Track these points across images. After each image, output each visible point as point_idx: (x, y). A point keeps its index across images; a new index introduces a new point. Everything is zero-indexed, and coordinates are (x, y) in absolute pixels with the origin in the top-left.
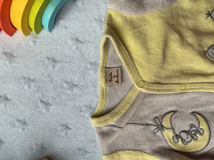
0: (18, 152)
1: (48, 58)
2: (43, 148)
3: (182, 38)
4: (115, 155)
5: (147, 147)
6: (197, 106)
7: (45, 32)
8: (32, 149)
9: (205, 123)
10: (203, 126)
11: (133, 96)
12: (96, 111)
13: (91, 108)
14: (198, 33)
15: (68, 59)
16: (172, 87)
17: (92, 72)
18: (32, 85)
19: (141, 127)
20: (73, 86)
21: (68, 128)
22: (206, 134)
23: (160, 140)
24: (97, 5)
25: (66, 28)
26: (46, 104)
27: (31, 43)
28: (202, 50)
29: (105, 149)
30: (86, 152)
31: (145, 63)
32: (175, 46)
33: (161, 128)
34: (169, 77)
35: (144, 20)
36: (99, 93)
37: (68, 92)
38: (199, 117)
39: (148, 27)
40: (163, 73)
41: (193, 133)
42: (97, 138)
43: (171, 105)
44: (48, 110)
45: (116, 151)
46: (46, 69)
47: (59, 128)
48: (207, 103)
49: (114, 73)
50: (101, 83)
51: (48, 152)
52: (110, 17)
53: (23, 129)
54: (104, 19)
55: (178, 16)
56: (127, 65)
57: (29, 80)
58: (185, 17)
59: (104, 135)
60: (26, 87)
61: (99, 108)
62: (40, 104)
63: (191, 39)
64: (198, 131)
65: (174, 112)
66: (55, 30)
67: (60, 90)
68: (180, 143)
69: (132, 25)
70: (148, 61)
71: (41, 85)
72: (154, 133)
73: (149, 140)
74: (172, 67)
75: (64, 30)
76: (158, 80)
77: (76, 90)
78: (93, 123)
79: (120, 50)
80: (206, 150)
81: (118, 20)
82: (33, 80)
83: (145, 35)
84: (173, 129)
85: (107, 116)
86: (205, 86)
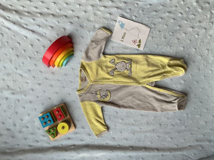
0: (55, 101)
1: (64, 74)
2: (62, 100)
3: (102, 68)
4: (83, 102)
5: (92, 100)
6: (107, 88)
7: (63, 67)
8: (59, 100)
9: (109, 93)
10: (109, 94)
11: (88, 85)
12: (78, 90)
13: (77, 88)
14: (107, 67)
15: (70, 74)
16: (99, 82)
17: (77, 78)
18: (59, 82)
19: (91, 94)
20: (71, 82)
21: (70, 94)
22: (110, 96)
23: (97, 98)
24: (78, 59)
25: (69, 65)
26: (64, 87)
27: (59, 70)
28: (108, 72)
29: (80, 100)
30: (75, 101)
31: (92, 76)
32: (100, 71)
33: (96, 94)
34: (99, 80)
35: (91, 63)
36: (79, 84)
37: (70, 84)
38: (108, 91)
39: (93, 65)
40: (97, 78)
41: (106, 96)
42: (78, 97)
43: (100, 88)
44: (64, 89)
45: (84, 101)
46: (64, 77)
47: (67, 94)
48: (110, 87)
49: (83, 79)
50: (79, 81)
51: (64, 102)
52: (82, 63)
53: (57, 95)
54: (80, 63)
55: (101, 62)
56: (87, 76)
57: (59, 80)
58: (103, 62)
59: (80, 96)
60: (58, 82)
61: (79, 89)
62: (62, 87)
63: (105, 69)
64: (107, 95)
65: (101, 90)
66: (66, 66)
67: (67, 83)
68: (102, 99)
69: (88, 65)
70: (93, 75)
71: (62, 82)
72: (95, 96)
73: (93, 98)
74: (100, 77)
75: (69, 66)
76: (96, 80)
77: (72, 83)
78: (77, 93)
79: (85, 72)
80: (110, 101)
81: (84, 64)
82: (60, 80)
83: (92, 68)
84: (100, 94)
85: (81, 91)
86: (109, 82)
